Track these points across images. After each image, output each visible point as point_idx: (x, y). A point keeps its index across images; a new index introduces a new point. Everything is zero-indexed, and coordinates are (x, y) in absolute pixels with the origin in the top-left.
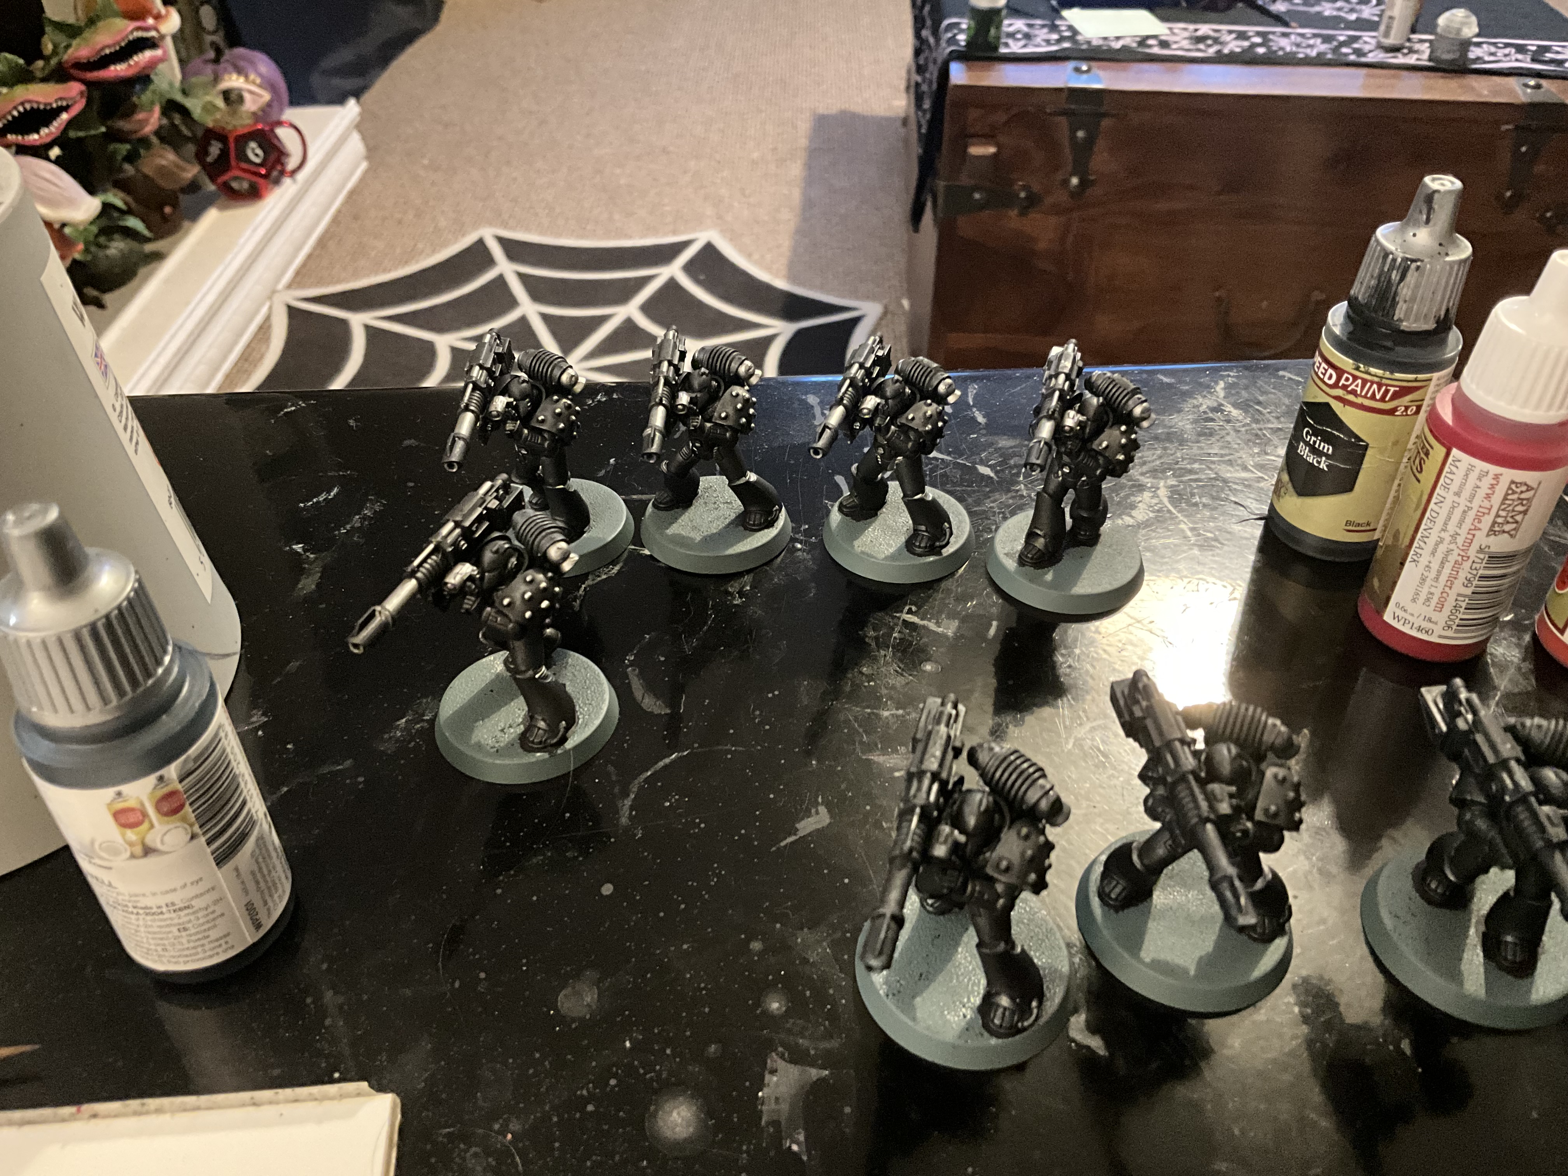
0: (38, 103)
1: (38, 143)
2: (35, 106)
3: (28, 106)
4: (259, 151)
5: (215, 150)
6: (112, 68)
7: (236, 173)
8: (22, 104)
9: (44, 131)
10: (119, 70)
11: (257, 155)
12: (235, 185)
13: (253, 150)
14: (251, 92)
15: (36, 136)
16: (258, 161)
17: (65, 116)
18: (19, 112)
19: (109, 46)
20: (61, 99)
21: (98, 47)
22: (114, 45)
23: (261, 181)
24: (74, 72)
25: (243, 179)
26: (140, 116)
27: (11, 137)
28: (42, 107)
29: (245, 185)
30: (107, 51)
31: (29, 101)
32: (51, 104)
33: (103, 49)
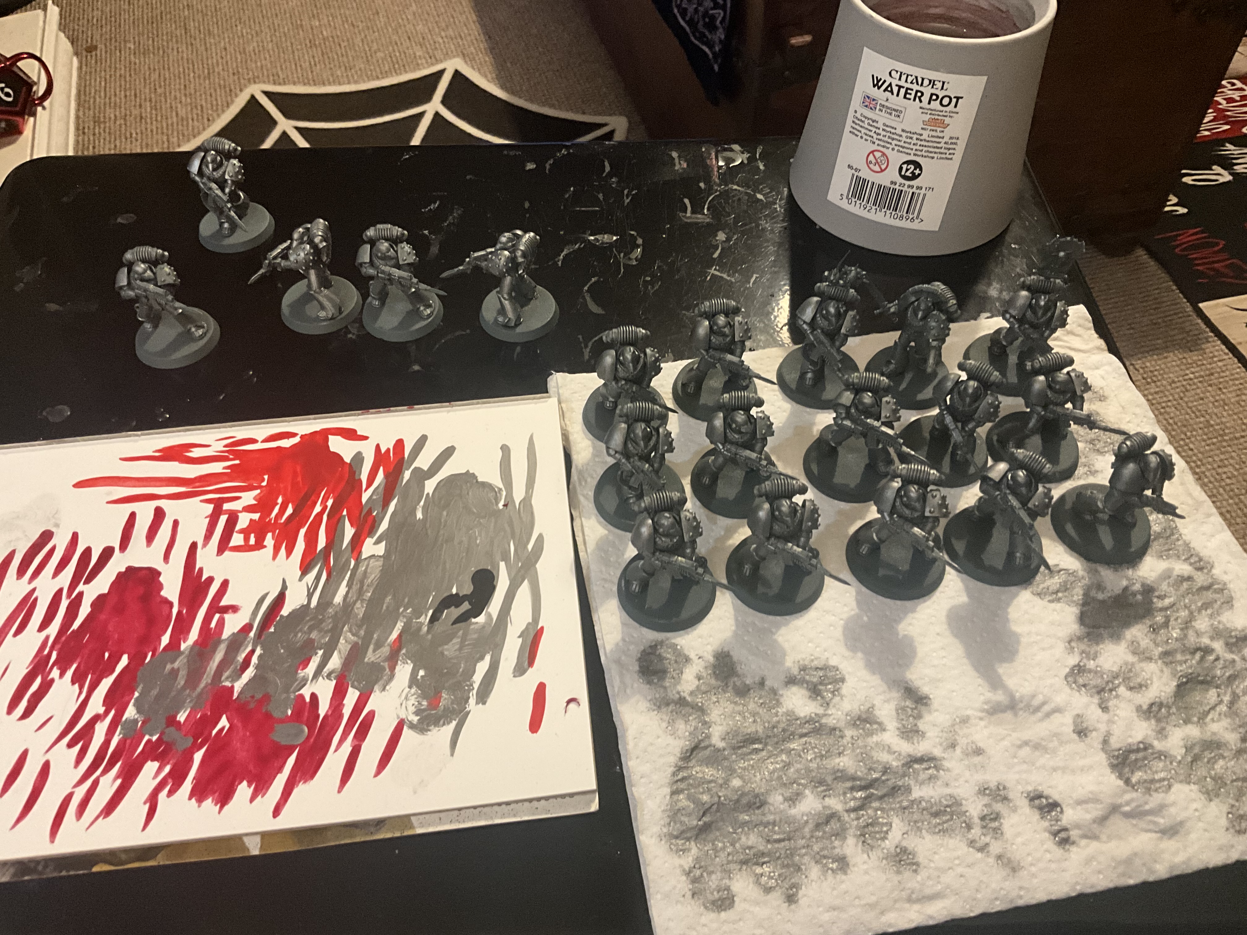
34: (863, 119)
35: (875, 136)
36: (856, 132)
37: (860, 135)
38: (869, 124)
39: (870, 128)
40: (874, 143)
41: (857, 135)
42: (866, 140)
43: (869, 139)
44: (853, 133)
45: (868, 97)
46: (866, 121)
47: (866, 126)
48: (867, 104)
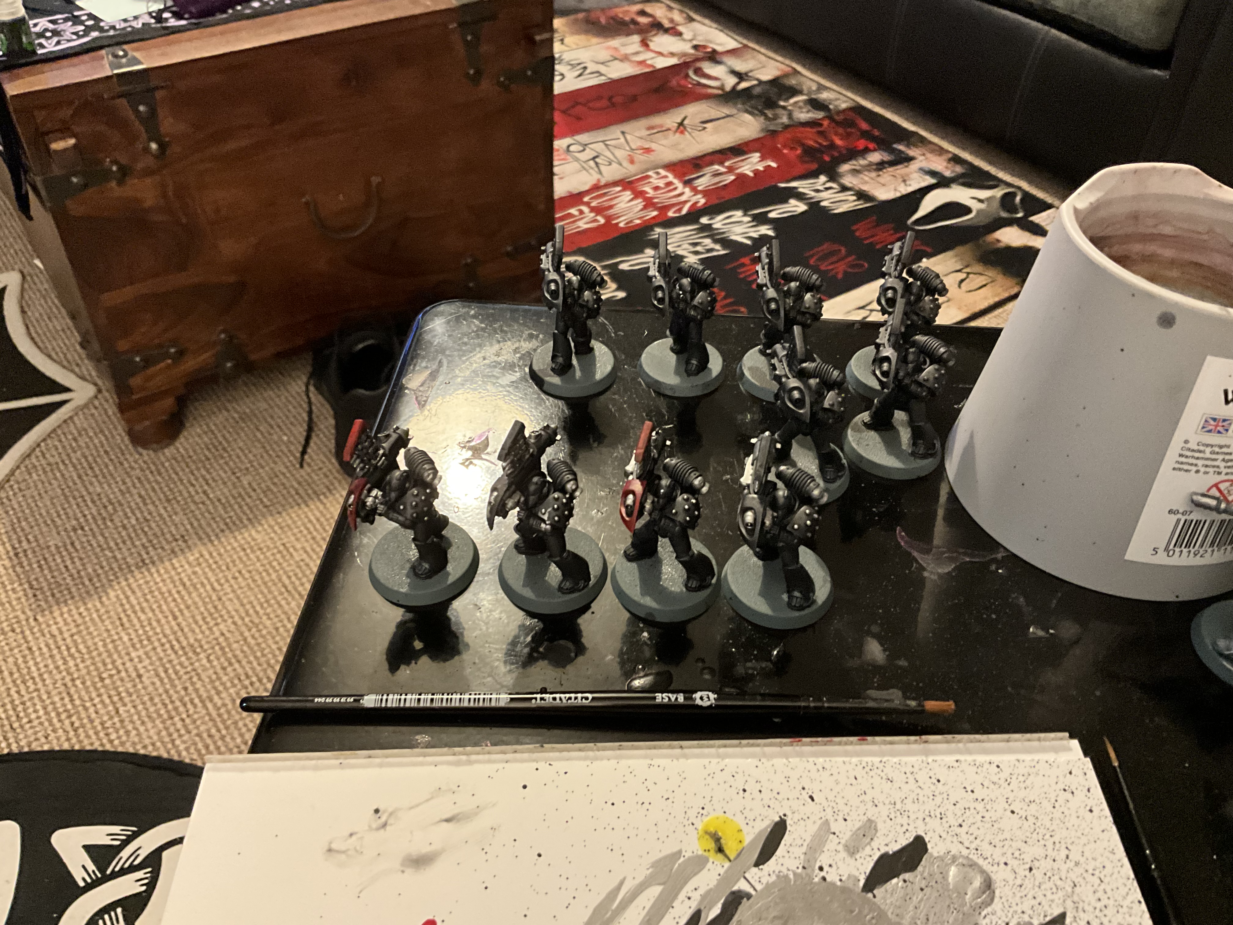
34: (1202, 448)
35: (1222, 465)
36: (1186, 467)
37: (1194, 469)
38: (1212, 453)
39: (1214, 456)
40: (1219, 473)
41: (1187, 471)
42: (1206, 473)
43: (1211, 470)
44: (1180, 469)
45: (1214, 420)
46: (1208, 450)
47: (1208, 455)
48: (1210, 428)
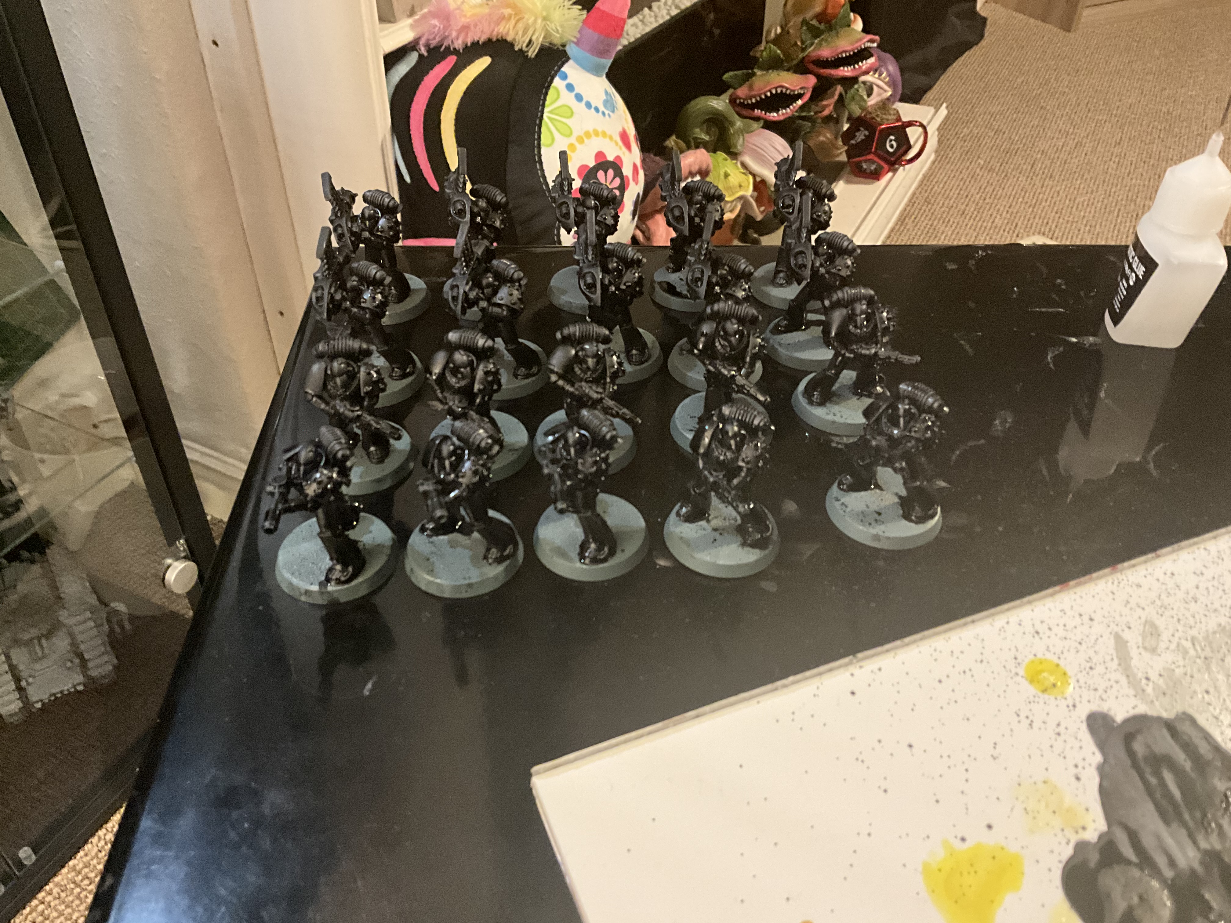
0: (787, 89)
1: (774, 119)
2: (784, 90)
3: (779, 91)
4: (894, 143)
5: (861, 136)
6: (842, 68)
7: (871, 157)
8: (776, 88)
9: (782, 112)
10: (846, 71)
11: (892, 146)
12: (865, 166)
13: (891, 141)
14: (878, 86)
15: (775, 114)
16: (891, 150)
17: (800, 102)
18: (771, 93)
19: (845, 52)
20: (802, 88)
21: (840, 50)
22: (849, 51)
23: (886, 166)
24: (812, 67)
25: (873, 162)
26: (825, 103)
27: (757, 112)
28: (788, 92)
29: (873, 167)
30: (844, 55)
31: (783, 87)
32: (794, 91)
33: (841, 53)
